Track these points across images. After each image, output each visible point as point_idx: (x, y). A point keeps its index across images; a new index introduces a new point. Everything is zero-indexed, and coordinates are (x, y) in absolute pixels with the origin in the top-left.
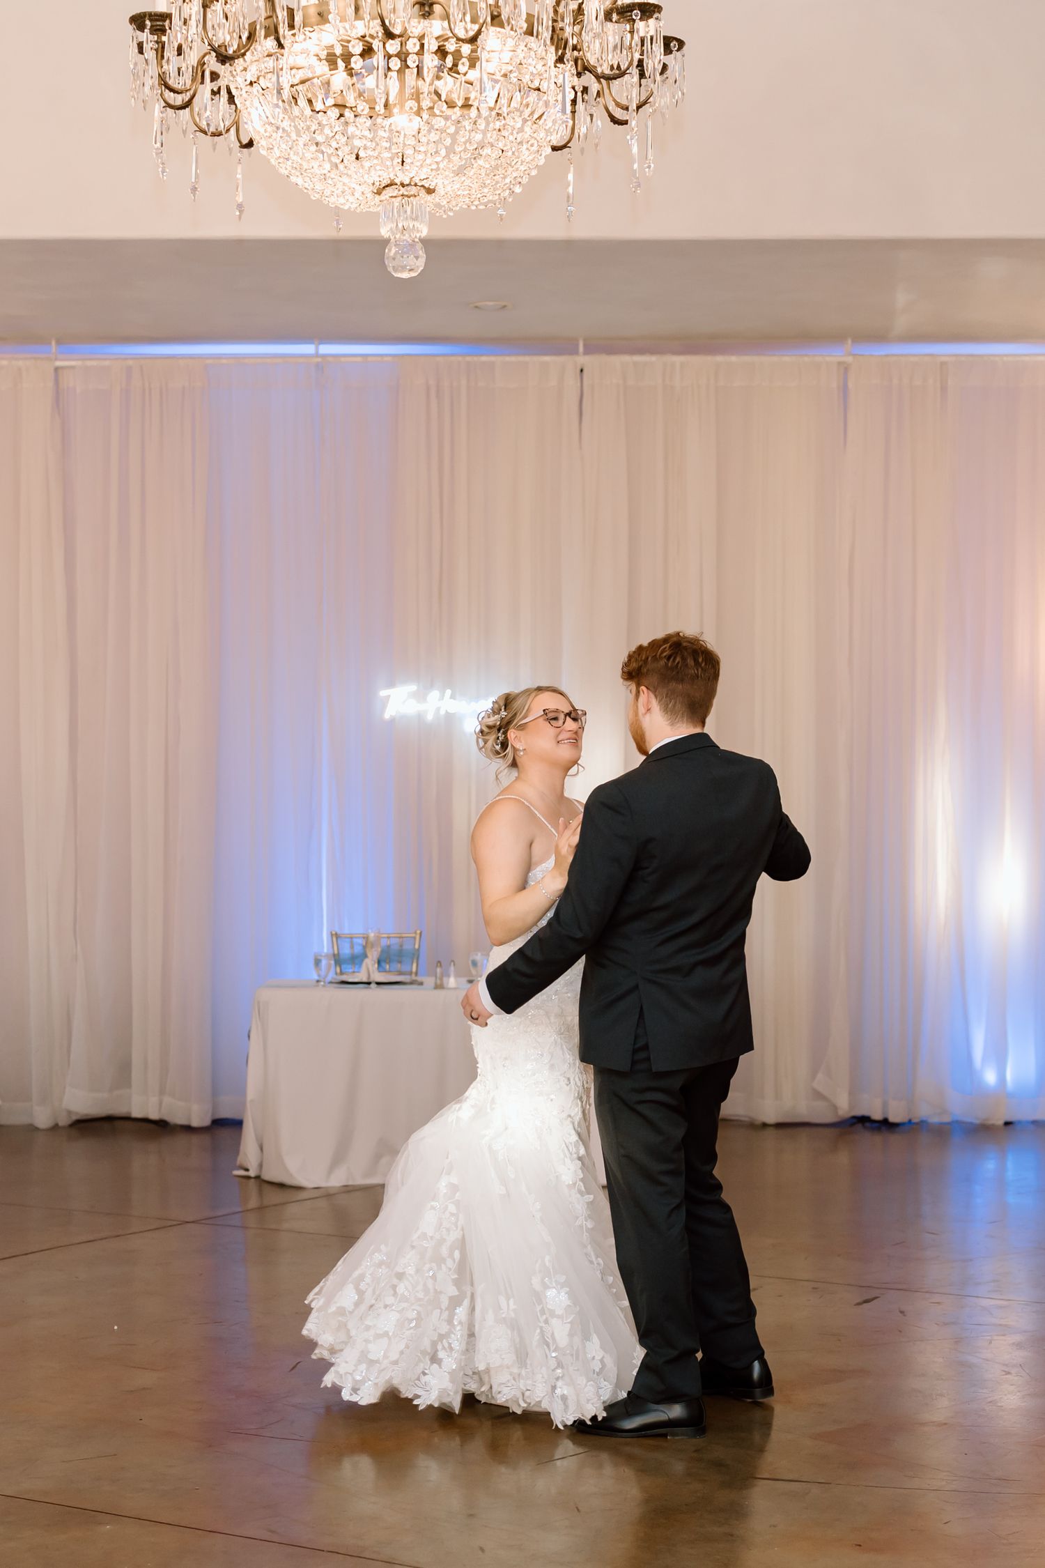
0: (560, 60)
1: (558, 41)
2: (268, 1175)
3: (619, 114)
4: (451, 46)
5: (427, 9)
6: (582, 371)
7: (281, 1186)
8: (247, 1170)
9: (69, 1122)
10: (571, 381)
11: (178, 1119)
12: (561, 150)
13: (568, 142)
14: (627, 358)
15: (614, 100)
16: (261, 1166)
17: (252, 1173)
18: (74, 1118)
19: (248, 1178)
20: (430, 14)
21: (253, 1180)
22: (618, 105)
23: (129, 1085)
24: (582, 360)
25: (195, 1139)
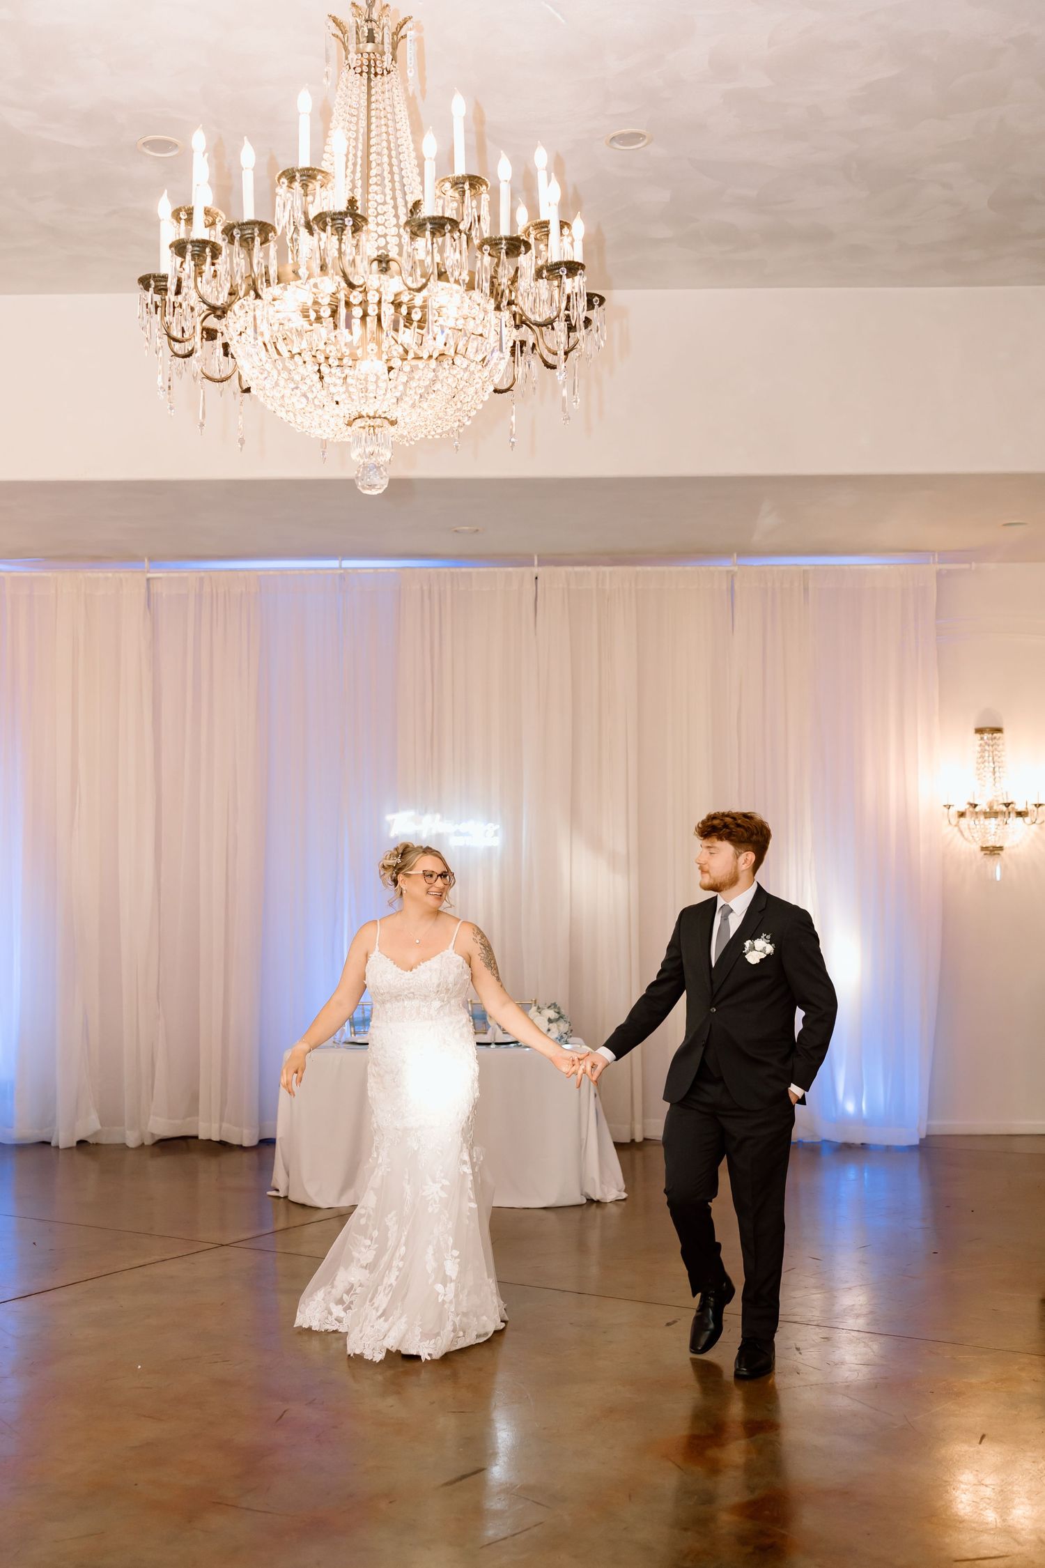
0: (498, 308)
1: (496, 293)
2: (292, 1198)
3: (551, 359)
4: (405, 298)
5: (384, 265)
6: (536, 578)
7: (303, 1206)
8: (277, 1190)
9: (152, 1143)
10: (529, 586)
11: (234, 1141)
12: (505, 392)
13: (512, 386)
14: (570, 569)
15: (547, 348)
16: (288, 1188)
17: (281, 1194)
18: (157, 1138)
19: (279, 1197)
20: (386, 270)
21: (282, 1200)
22: (549, 351)
23: (198, 1115)
24: (536, 570)
25: (246, 1158)
